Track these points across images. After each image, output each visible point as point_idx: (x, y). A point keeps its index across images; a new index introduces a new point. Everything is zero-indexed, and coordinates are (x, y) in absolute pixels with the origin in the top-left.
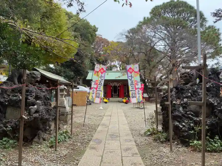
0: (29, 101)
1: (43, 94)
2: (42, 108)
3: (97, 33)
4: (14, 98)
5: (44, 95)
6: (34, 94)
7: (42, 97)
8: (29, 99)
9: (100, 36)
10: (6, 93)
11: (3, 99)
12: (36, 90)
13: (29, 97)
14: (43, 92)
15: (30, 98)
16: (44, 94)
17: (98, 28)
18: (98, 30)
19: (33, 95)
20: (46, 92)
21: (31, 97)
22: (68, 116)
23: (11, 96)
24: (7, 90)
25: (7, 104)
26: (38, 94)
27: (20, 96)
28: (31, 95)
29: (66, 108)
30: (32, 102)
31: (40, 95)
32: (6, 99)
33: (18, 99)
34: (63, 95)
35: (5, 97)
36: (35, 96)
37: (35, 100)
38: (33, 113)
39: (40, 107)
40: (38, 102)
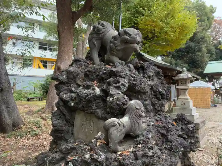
0: (111, 99)
1: (149, 82)
2: (144, 126)
3: (214, 14)
4: (84, 92)
5: (152, 86)
6: (125, 81)
7: (147, 88)
8: (112, 96)
9: (218, 19)
10: (76, 82)
11: (69, 94)
12: (130, 71)
13: (112, 88)
14: (149, 77)
15: (113, 91)
16: (151, 83)
17: (216, 8)
18: (216, 10)
19: (123, 84)
20: (156, 79)
21: (118, 88)
22: (199, 131)
23: (81, 88)
24: (78, 75)
25: (72, 104)
26: (134, 81)
27: (96, 88)
28: (118, 85)
29: (193, 116)
30: (117, 103)
31: (141, 84)
32: (73, 94)
33: (90, 94)
34: (186, 90)
35: (73, 89)
36: (127, 86)
37: (126, 97)
38: (116, 141)
39: (138, 120)
40: (134, 106)
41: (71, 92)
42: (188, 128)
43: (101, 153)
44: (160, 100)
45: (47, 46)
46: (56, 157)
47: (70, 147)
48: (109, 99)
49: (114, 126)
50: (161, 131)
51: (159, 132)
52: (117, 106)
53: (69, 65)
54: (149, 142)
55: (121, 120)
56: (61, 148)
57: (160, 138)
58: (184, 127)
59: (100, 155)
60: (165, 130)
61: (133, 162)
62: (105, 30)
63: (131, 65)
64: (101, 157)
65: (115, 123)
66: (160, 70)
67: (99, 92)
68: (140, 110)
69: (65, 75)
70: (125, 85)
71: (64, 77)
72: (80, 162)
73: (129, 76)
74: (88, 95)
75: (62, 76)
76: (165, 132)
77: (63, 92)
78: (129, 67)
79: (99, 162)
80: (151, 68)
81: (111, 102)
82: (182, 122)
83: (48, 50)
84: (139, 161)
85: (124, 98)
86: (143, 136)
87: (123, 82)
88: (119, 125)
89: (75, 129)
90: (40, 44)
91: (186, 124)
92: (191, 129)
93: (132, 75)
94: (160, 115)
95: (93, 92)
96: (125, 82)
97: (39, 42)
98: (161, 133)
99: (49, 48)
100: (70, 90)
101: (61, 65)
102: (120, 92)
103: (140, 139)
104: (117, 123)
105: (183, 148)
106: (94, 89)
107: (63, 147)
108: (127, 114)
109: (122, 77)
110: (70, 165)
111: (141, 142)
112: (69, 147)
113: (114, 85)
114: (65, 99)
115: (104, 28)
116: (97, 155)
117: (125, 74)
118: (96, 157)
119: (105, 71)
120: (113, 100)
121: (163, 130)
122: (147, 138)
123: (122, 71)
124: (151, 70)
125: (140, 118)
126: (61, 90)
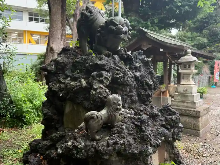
0: (94, 92)
2: (121, 118)
4: (72, 84)
10: (64, 72)
11: (58, 85)
12: (115, 63)
13: (95, 81)
14: (136, 68)
15: (96, 85)
21: (101, 82)
22: (200, 119)
23: (69, 79)
24: (66, 65)
25: (61, 95)
26: (117, 74)
27: (83, 80)
28: (101, 78)
29: (195, 103)
30: (99, 96)
31: (124, 77)
32: (62, 85)
33: (77, 86)
34: (189, 74)
35: (62, 79)
36: (110, 79)
37: (107, 91)
38: (94, 131)
39: (115, 113)
40: (112, 100)
41: (60, 82)
42: (171, 119)
43: (81, 141)
44: (146, 91)
45: (38, 16)
46: (47, 144)
47: (60, 136)
48: (92, 92)
49: (93, 118)
50: (136, 123)
51: (134, 123)
52: (98, 99)
53: (58, 54)
54: (123, 132)
55: (99, 113)
56: (51, 136)
57: (133, 129)
58: (168, 117)
59: (80, 143)
60: (140, 121)
61: (105, 148)
62: (92, 17)
63: (116, 57)
64: (81, 144)
65: (94, 115)
66: (149, 60)
67: (86, 84)
68: (117, 104)
69: (54, 65)
70: (108, 79)
71: (53, 67)
72: (64, 148)
73: (113, 70)
74: (75, 87)
75: (50, 66)
76: (139, 124)
77: (53, 82)
78: (115, 59)
79: (79, 148)
80: (139, 58)
81: (94, 95)
82: (167, 112)
83: (39, 22)
84: (111, 148)
85: (106, 92)
86: (118, 127)
87: (106, 76)
88: (97, 117)
89: (65, 119)
90: (30, 14)
91: (170, 115)
92: (174, 119)
93: (117, 67)
94: (146, 105)
95: (79, 84)
96: (108, 76)
97: (29, 12)
98: (135, 124)
99: (40, 19)
100: (59, 80)
101: (54, 45)
102: (102, 86)
103: (115, 129)
104: (95, 116)
105: (164, 137)
106: (80, 82)
107: (53, 136)
108: (106, 108)
109: (106, 71)
110: (59, 151)
111: (115, 132)
112: (58, 136)
113: (98, 79)
114: (54, 90)
115: (92, 15)
116: (78, 142)
117: (109, 68)
118: (77, 144)
119: (91, 64)
120: (95, 93)
121: (138, 121)
122: (121, 129)
123: (107, 63)
124: (138, 61)
125: (117, 111)
126: (51, 80)
